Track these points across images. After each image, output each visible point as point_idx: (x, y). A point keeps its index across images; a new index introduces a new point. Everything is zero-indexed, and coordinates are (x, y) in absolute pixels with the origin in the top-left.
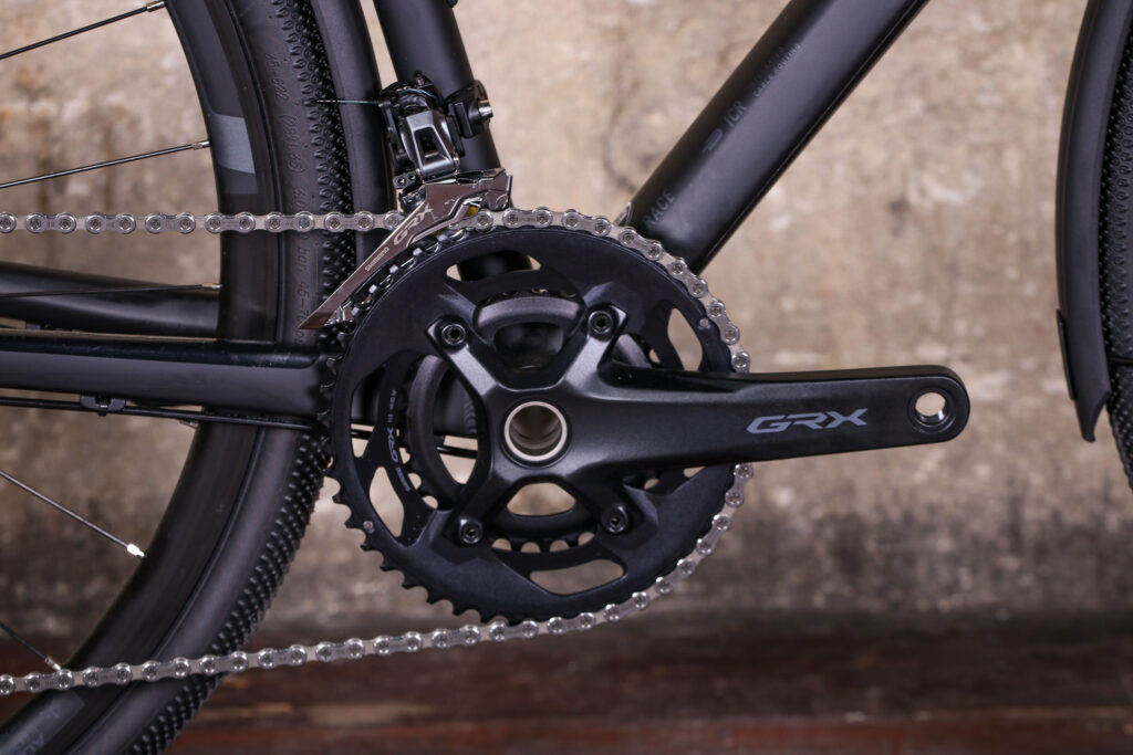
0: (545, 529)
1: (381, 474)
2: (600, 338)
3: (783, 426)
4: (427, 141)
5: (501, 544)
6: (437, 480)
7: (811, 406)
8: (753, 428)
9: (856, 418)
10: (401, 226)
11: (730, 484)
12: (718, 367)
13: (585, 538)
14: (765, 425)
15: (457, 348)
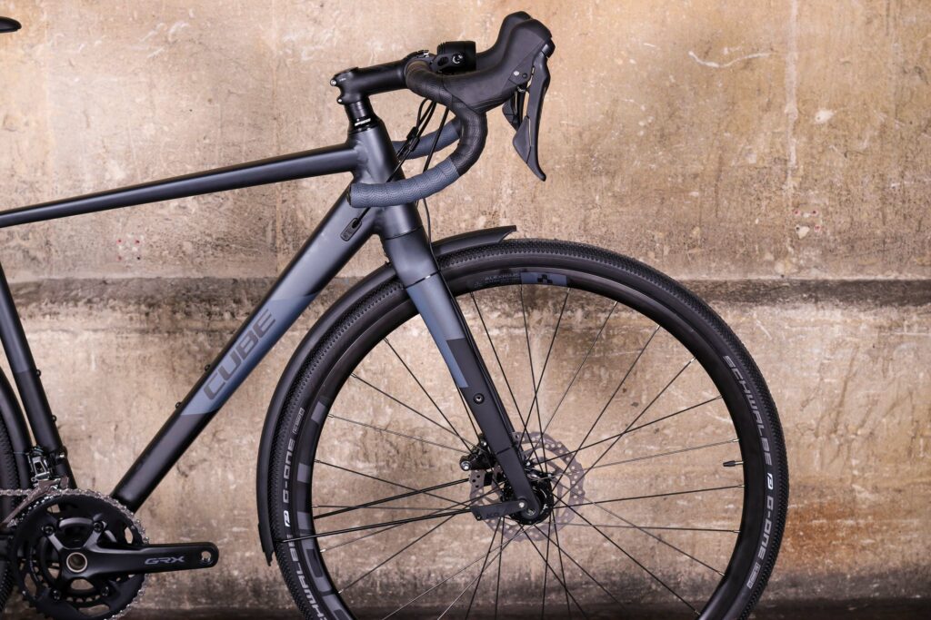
0: (84, 594)
1: (28, 575)
2: (97, 532)
3: (156, 562)
4: (38, 465)
5: (70, 599)
6: (47, 577)
7: (166, 555)
8: (147, 562)
9: (180, 559)
10: (31, 495)
11: (143, 580)
12: (138, 542)
13: (97, 597)
14: (150, 561)
15: (50, 535)
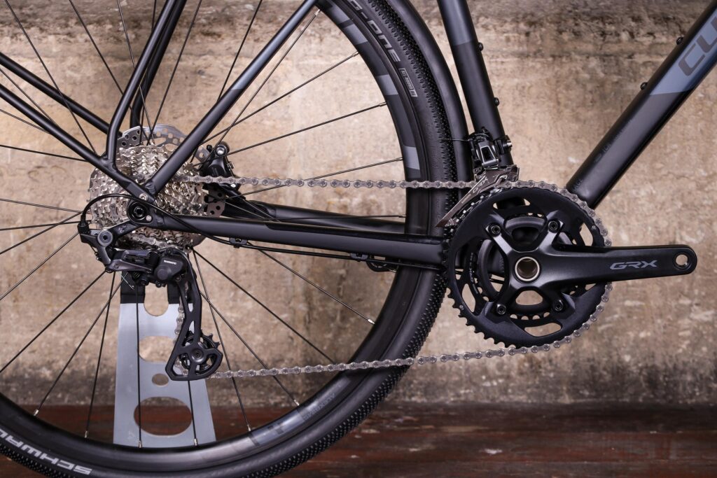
0: (530, 311)
1: (467, 286)
2: (553, 232)
3: (624, 267)
4: (486, 152)
5: (514, 316)
6: (489, 291)
7: (635, 259)
8: (612, 267)
9: (652, 264)
10: (476, 186)
11: (603, 292)
12: (599, 243)
13: (546, 314)
14: (617, 266)
15: (496, 235)
